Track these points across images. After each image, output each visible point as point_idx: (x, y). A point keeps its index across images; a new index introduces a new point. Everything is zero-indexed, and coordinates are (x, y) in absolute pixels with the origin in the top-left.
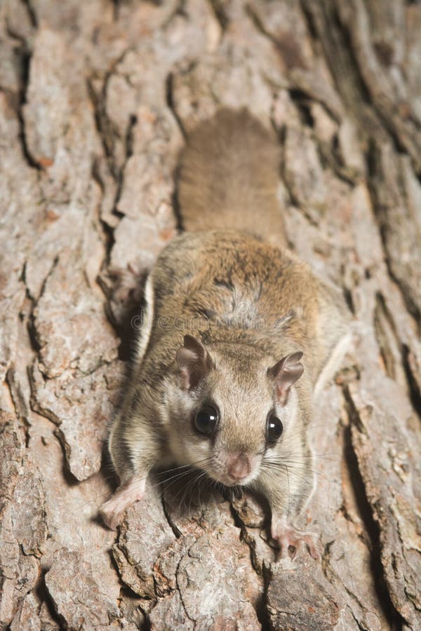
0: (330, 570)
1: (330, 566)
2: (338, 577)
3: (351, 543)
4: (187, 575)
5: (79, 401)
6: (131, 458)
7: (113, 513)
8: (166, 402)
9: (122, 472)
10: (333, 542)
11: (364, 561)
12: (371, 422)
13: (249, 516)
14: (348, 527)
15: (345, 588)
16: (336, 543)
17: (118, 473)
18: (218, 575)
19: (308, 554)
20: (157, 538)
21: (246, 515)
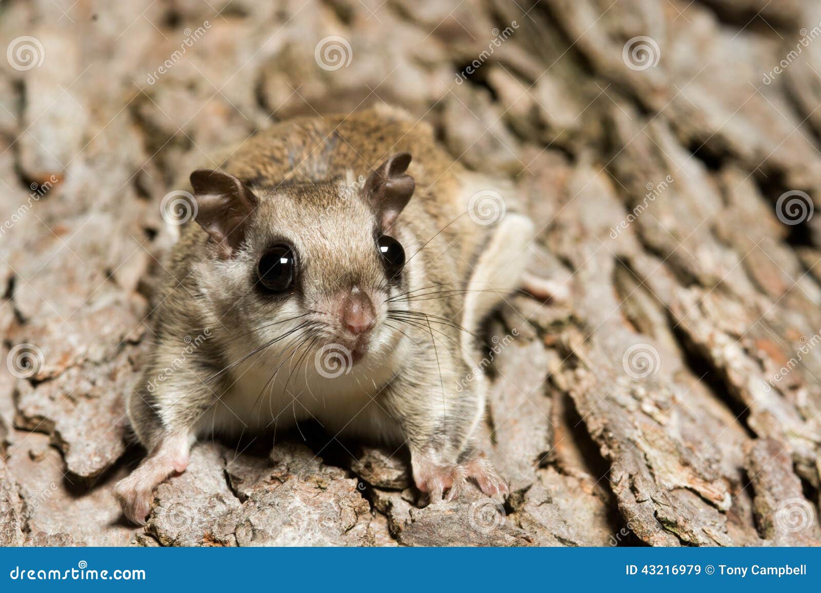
0: (527, 520)
1: (525, 515)
2: (541, 526)
3: (571, 500)
4: (252, 525)
5: (88, 396)
6: (157, 409)
7: (135, 493)
8: (204, 291)
9: (147, 435)
10: (529, 487)
11: (595, 514)
12: (592, 354)
13: (377, 470)
14: (565, 483)
15: (555, 537)
16: (534, 488)
17: (143, 443)
18: (306, 518)
19: (478, 491)
20: (210, 511)
21: (372, 470)
